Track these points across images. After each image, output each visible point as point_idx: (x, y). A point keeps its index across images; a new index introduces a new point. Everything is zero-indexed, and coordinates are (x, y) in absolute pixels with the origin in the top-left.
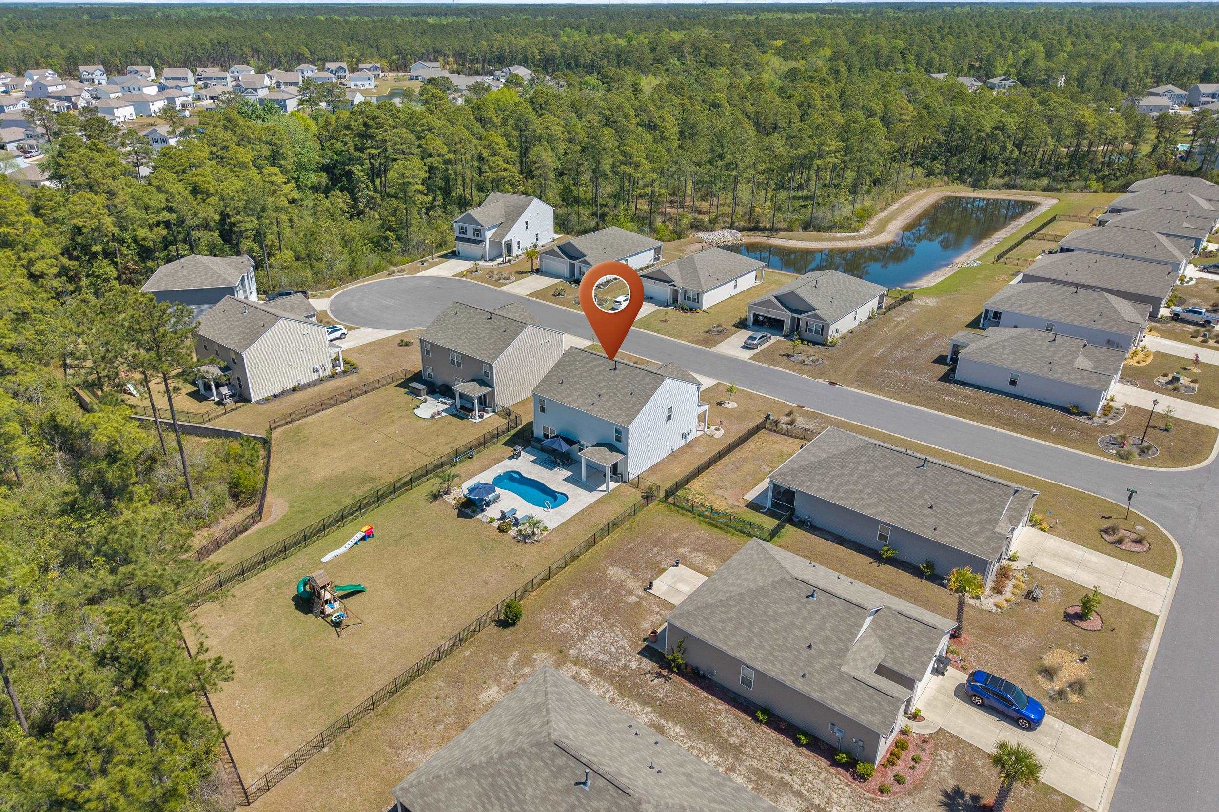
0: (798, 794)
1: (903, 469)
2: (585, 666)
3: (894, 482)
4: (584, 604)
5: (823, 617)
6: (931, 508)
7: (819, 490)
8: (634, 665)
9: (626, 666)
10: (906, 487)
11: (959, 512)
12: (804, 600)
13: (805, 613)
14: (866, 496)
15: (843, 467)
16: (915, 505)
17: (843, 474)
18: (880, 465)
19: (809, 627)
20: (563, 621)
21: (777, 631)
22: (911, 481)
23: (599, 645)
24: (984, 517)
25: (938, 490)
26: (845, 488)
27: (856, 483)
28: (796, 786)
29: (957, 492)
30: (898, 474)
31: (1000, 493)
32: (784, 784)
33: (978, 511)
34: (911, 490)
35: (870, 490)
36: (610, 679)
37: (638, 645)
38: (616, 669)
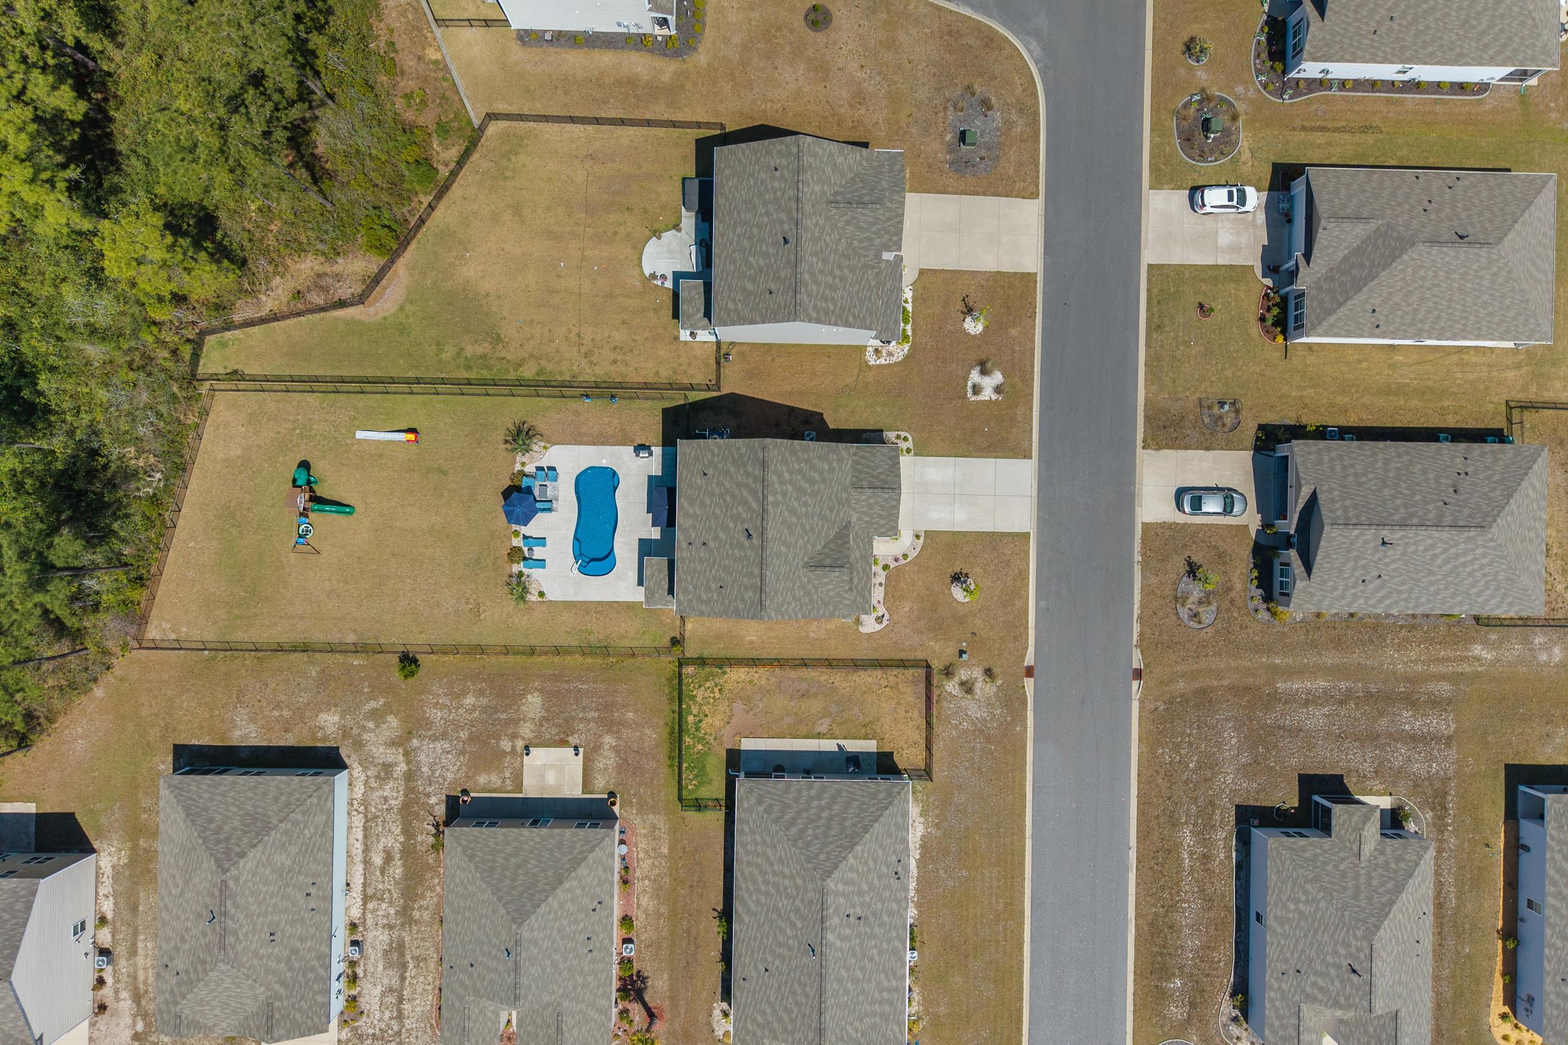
0: (403, 979)
1: (802, 929)
2: (408, 763)
3: (783, 924)
4: (474, 708)
5: (497, 969)
6: (766, 970)
7: (744, 845)
8: (433, 800)
9: (428, 795)
10: (781, 938)
11: (772, 999)
12: (503, 948)
13: (494, 952)
14: (754, 898)
15: (781, 861)
16: (764, 953)
17: (772, 865)
18: (797, 902)
19: (485, 959)
20: (443, 707)
21: (472, 933)
22: (791, 942)
23: (435, 758)
24: (776, 1026)
25: (789, 973)
26: (756, 873)
27: (766, 882)
28: (408, 974)
29: (794, 993)
30: (793, 925)
31: (810, 1038)
32: (404, 966)
33: (780, 1020)
34: (780, 945)
35: (763, 900)
36: (410, 791)
37: (455, 789)
38: (421, 788)
